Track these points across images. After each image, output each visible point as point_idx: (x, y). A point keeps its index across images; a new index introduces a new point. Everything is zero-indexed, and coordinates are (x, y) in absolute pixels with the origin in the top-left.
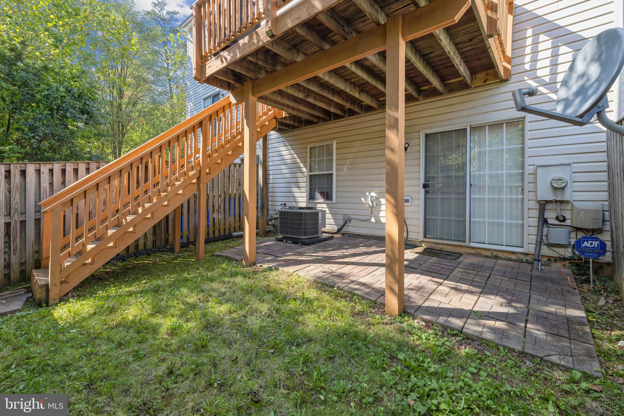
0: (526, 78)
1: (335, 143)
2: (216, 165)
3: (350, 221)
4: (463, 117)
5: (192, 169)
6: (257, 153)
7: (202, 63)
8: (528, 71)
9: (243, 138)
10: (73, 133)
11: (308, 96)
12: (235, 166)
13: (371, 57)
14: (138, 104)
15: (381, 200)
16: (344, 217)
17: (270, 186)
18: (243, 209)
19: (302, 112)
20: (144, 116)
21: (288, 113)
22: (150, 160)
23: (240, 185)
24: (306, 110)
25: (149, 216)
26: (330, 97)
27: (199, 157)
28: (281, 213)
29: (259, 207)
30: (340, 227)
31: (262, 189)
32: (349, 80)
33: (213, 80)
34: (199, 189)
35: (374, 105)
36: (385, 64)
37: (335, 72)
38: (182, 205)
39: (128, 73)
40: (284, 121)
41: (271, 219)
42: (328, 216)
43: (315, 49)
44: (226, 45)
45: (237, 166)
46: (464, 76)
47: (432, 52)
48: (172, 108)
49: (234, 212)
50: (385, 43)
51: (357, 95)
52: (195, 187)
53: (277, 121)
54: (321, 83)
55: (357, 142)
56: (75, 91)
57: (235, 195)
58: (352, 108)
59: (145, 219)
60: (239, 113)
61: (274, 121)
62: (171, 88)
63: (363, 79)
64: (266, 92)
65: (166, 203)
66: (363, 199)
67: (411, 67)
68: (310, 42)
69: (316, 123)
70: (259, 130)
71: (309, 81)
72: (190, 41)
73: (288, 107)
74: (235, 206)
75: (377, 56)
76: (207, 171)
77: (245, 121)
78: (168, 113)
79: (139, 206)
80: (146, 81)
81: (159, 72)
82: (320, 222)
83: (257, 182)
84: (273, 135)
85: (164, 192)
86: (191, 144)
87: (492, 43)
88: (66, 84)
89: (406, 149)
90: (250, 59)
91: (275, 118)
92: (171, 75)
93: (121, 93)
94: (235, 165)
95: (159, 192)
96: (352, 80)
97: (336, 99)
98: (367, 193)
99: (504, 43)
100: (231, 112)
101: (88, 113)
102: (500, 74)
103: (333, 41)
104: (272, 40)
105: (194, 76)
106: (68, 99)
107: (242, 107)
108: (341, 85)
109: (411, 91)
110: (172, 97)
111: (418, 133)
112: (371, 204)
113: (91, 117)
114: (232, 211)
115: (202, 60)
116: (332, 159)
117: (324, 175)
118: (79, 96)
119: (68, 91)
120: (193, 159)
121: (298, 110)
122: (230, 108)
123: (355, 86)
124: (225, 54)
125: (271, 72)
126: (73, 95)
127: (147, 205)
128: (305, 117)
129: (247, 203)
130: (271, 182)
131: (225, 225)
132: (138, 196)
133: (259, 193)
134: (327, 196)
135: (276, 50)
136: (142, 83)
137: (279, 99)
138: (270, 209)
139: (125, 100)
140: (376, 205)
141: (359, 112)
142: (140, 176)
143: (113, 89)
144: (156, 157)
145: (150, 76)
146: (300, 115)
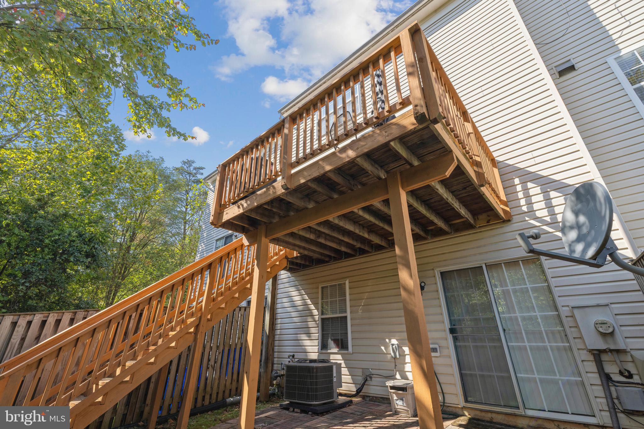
0: (527, 219)
1: (347, 282)
2: (220, 310)
3: (371, 378)
4: (475, 255)
5: (192, 315)
6: (266, 294)
7: (221, 210)
8: (526, 212)
9: (252, 279)
10: (69, 278)
11: (319, 237)
12: (240, 310)
13: (377, 203)
14: (148, 245)
15: (404, 348)
16: (363, 372)
17: (278, 332)
18: (244, 363)
19: (314, 251)
20: (151, 258)
21: (299, 253)
22: (146, 307)
23: (243, 332)
24: (317, 250)
25: (128, 379)
26: (341, 237)
27: (202, 301)
28: (289, 368)
29: (263, 361)
30: (359, 386)
31: (268, 337)
32: (357, 222)
33: (229, 225)
34: (195, 340)
35: (383, 243)
36: (390, 208)
37: (345, 217)
38: (171, 362)
39: (146, 217)
40: (295, 261)
41: (276, 377)
42: (345, 371)
43: (325, 197)
44: (244, 195)
45: (243, 310)
46: (466, 218)
47: (431, 199)
48: (183, 249)
49: (233, 368)
50: (387, 193)
51: (366, 236)
52: (191, 337)
53: (288, 261)
54: (332, 225)
55: (370, 281)
56: (87, 235)
57: (236, 345)
58: (363, 247)
59: (123, 382)
60: (250, 253)
61: (286, 260)
62: (185, 230)
63: (370, 221)
64: (279, 235)
65: (152, 360)
66: (383, 348)
67: (415, 210)
68: (320, 193)
69: (327, 262)
70: (269, 270)
71: (319, 224)
72: (212, 190)
73: (299, 247)
74: (234, 360)
75: (382, 203)
76: (209, 317)
77: (256, 262)
78: (177, 254)
79: (119, 366)
80: (161, 224)
81: (177, 216)
82: (335, 380)
83: (263, 327)
84: (284, 275)
85: (153, 345)
86: (196, 288)
87: (485, 190)
88: (81, 229)
89: (422, 288)
90: (266, 206)
91: (286, 257)
92: (187, 218)
93: (133, 236)
94: (240, 308)
95: (148, 345)
96: (361, 222)
97: (346, 239)
98: (387, 340)
99: (496, 189)
100: (242, 253)
101: (93, 256)
102: (501, 215)
103: (340, 191)
104: (287, 192)
105: (211, 221)
106: (78, 243)
107: (254, 248)
108: (350, 227)
109: (417, 230)
110: (184, 238)
111: (432, 271)
112: (392, 354)
113: (95, 261)
114: (230, 366)
115: (221, 207)
116: (345, 300)
117: (338, 318)
118: (89, 240)
119: (80, 235)
120: (195, 303)
121: (309, 250)
122: (242, 249)
123: (363, 227)
124: (243, 202)
125: (284, 217)
126: (84, 240)
127: (129, 364)
128: (316, 256)
129: (250, 357)
130: (279, 328)
131: (218, 388)
132: (122, 352)
133: (264, 342)
134: (342, 345)
135: (290, 199)
136: (157, 226)
137: (291, 240)
138: (275, 362)
139: (136, 242)
140: (400, 355)
141: (370, 251)
142: (131, 325)
143: (127, 232)
144: (154, 303)
145: (166, 220)
146: (311, 254)
